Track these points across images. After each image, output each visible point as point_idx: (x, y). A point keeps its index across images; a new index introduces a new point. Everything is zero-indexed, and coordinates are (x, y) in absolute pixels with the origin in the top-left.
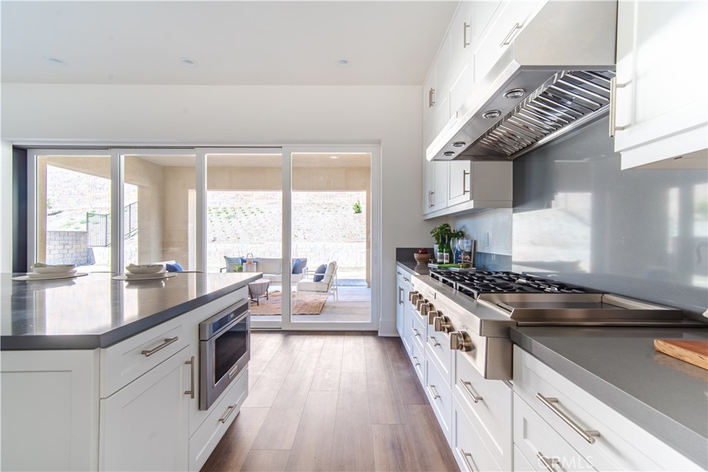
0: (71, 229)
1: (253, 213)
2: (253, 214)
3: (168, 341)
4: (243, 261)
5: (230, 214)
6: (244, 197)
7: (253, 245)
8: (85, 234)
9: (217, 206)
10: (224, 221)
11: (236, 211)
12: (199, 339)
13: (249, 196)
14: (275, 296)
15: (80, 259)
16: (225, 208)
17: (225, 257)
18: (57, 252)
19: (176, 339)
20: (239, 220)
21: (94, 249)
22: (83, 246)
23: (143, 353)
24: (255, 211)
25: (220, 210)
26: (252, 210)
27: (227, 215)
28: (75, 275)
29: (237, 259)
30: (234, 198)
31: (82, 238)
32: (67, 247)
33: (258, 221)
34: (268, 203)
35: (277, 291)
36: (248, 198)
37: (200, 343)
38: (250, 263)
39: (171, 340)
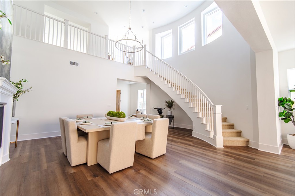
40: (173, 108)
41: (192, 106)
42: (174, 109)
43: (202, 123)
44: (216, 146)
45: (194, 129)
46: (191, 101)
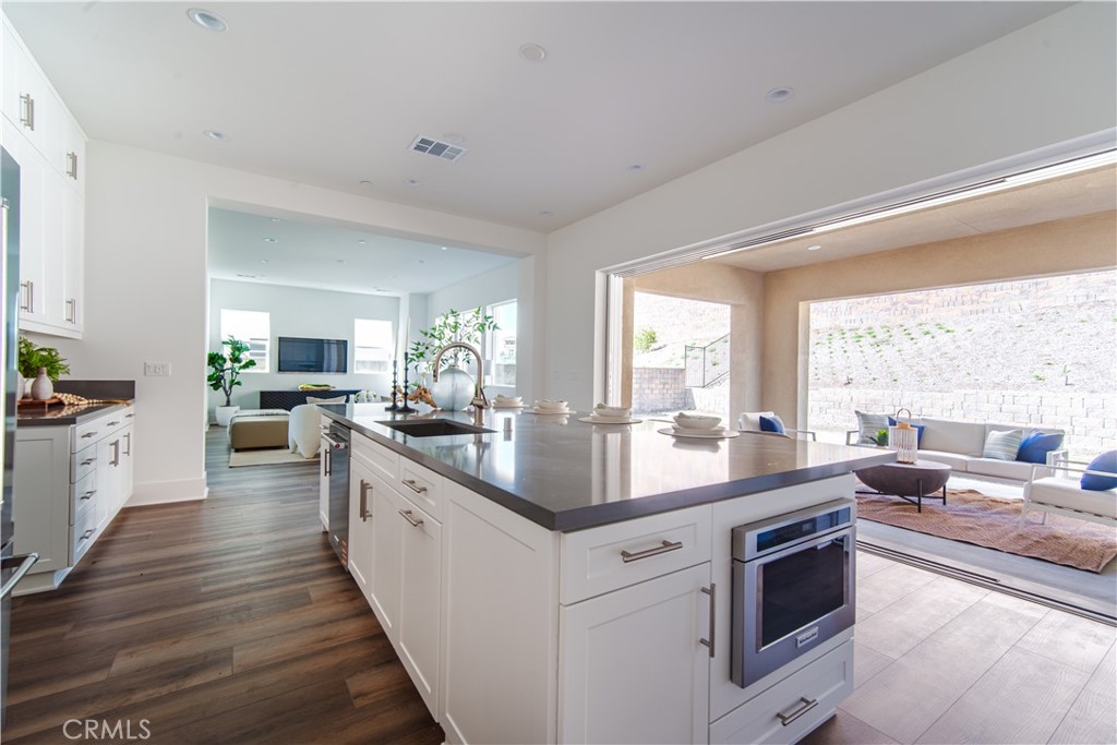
0: (673, 366)
1: (927, 333)
2: (928, 336)
3: (667, 545)
4: (893, 423)
5: (879, 337)
6: (911, 306)
7: (925, 394)
8: (682, 370)
9: (856, 325)
10: (869, 351)
11: (892, 333)
12: (732, 555)
13: (921, 302)
14: (966, 501)
15: (678, 401)
16: (870, 328)
17: (857, 412)
18: (657, 392)
19: (679, 545)
20: (897, 348)
21: (693, 389)
22: (681, 386)
23: (624, 554)
24: (934, 330)
25: (860, 332)
26: (926, 329)
27: (872, 341)
28: (630, 421)
29: (881, 419)
30: (889, 309)
31: (680, 377)
32: (667, 386)
33: (938, 349)
34: (963, 314)
35: (971, 491)
36: (918, 306)
37: (733, 563)
38: (904, 427)
39: (672, 545)
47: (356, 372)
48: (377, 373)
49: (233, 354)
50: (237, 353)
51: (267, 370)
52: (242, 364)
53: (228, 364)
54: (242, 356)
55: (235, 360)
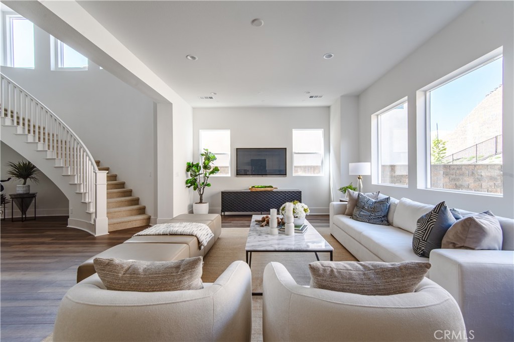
40: (33, 178)
41: (69, 174)
42: (35, 181)
43: (83, 201)
44: (95, 234)
45: (71, 213)
46: (60, 157)
47: (294, 175)
48: (313, 175)
49: (204, 163)
50: (207, 162)
51: (229, 175)
52: (211, 170)
53: (202, 171)
54: (210, 164)
55: (206, 167)
